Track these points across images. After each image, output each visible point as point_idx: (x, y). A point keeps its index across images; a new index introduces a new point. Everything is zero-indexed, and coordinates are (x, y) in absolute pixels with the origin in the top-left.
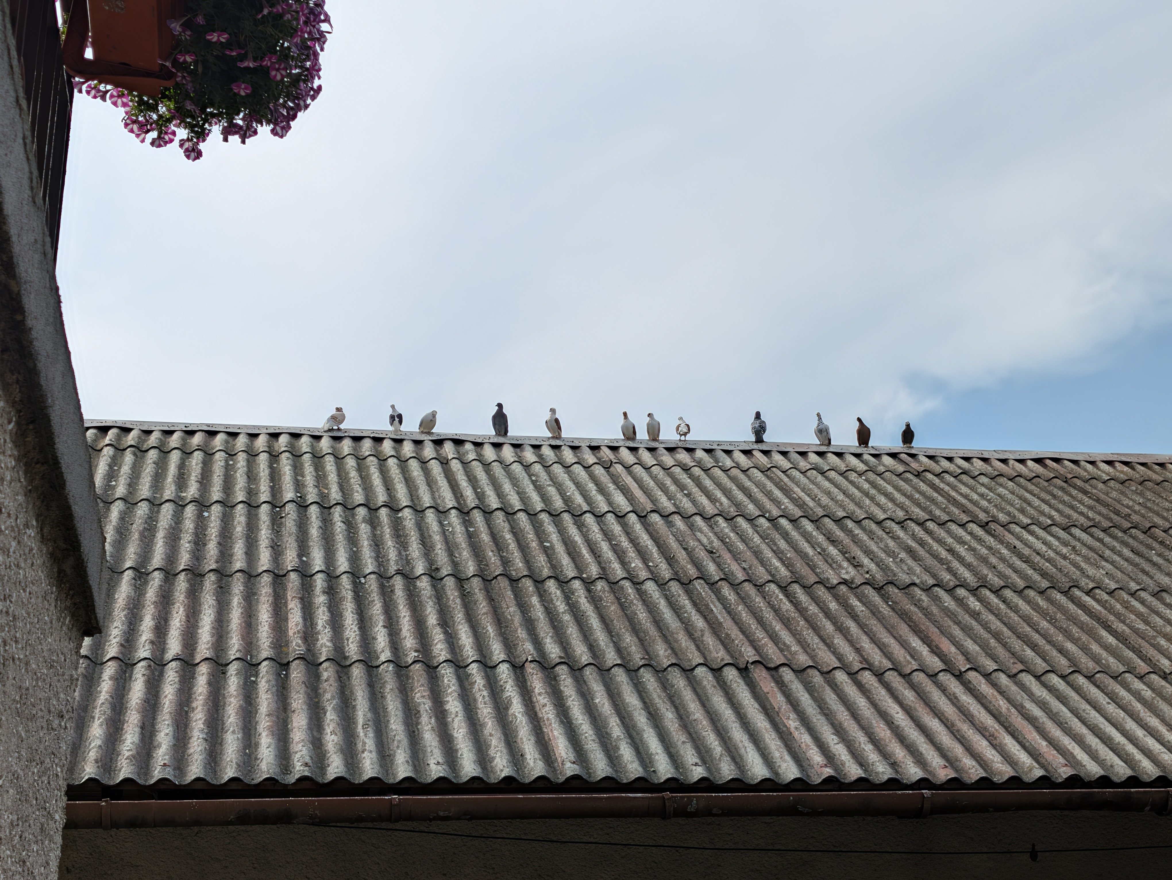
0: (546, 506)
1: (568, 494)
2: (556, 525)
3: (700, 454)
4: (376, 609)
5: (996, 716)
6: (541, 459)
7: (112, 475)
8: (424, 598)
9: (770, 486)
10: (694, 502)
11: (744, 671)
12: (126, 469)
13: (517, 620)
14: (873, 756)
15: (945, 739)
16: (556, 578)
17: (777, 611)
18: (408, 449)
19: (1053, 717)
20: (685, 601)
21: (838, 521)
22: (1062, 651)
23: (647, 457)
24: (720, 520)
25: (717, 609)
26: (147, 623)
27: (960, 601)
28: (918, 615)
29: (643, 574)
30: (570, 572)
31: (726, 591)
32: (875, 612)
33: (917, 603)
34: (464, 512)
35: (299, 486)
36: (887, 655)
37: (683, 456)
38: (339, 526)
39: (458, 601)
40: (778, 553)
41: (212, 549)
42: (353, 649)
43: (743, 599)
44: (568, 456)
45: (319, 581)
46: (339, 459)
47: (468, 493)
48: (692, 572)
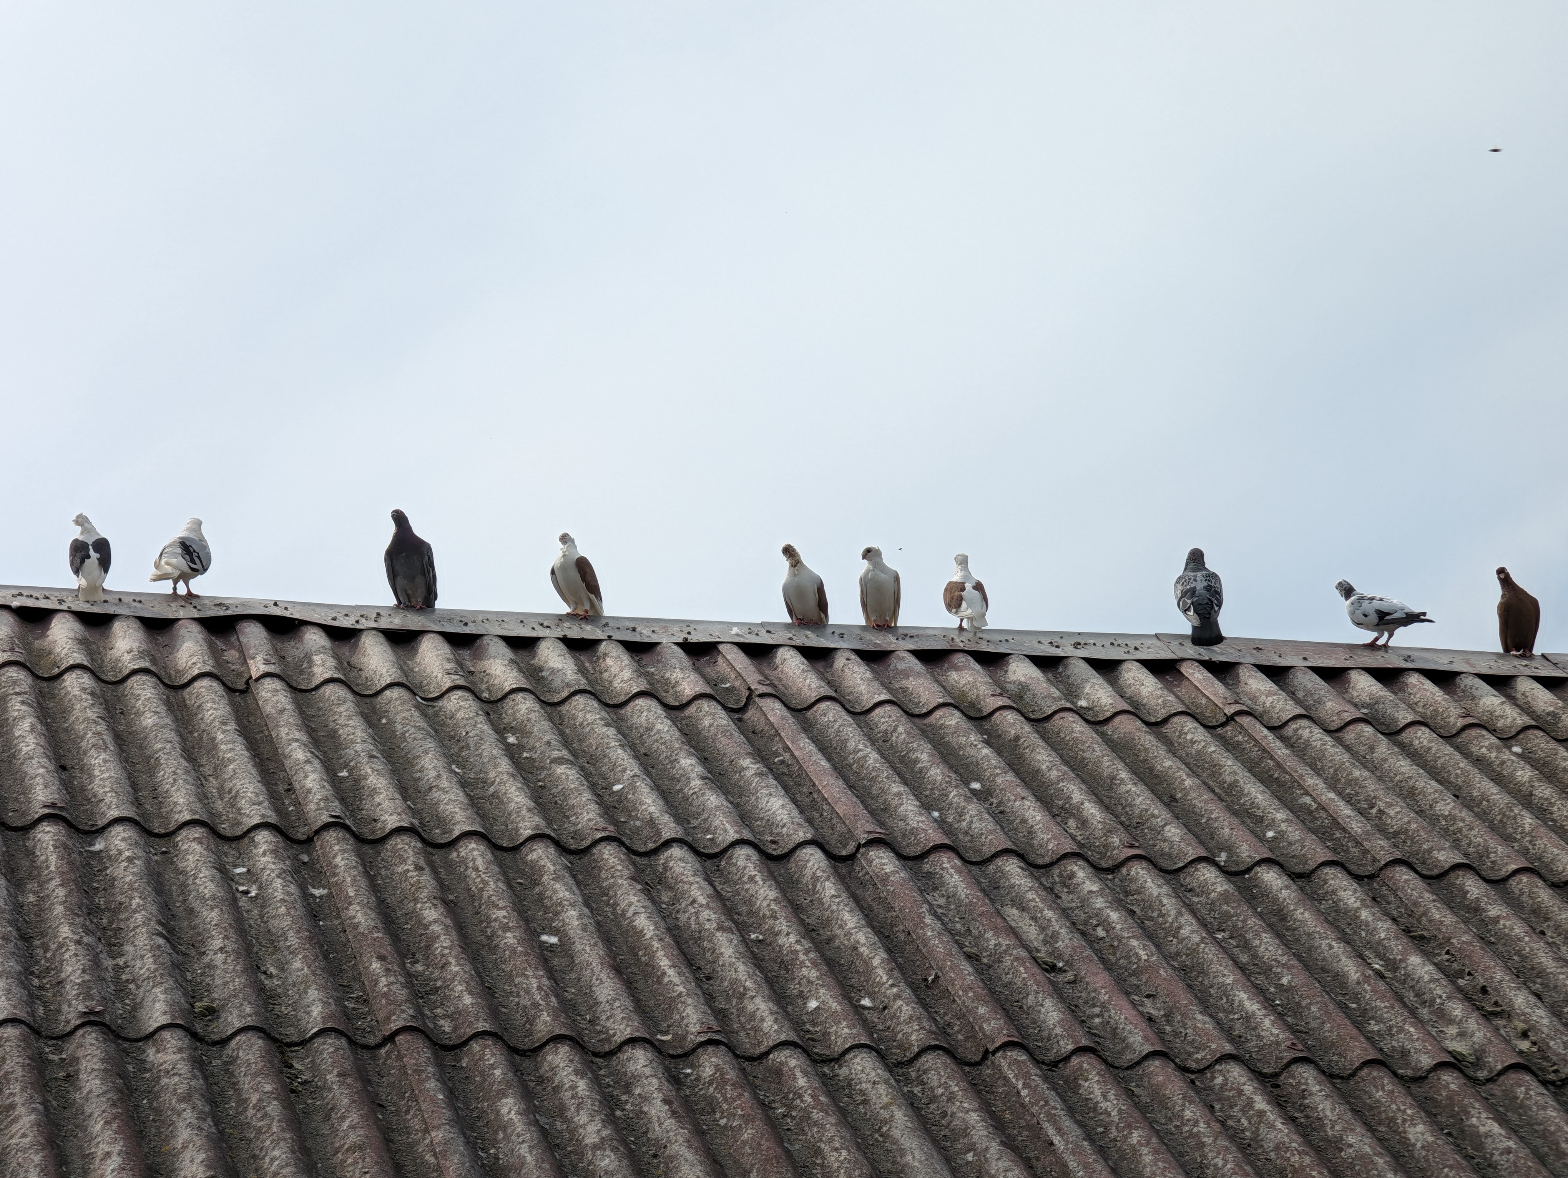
0: (549, 822)
1: (617, 787)
2: (578, 883)
3: (1020, 672)
4: (20, 1132)
6: (537, 682)
10: (1000, 816)
16: (576, 1042)
17: (1246, 1148)
18: (126, 644)
20: (968, 1116)
21: (1436, 878)
23: (858, 679)
25: (1064, 1139)
29: (843, 1033)
30: (619, 1022)
31: (1095, 1086)
34: (296, 840)
37: (968, 678)
43: (1146, 1110)
44: (619, 670)
47: (311, 780)
48: (993, 1026)
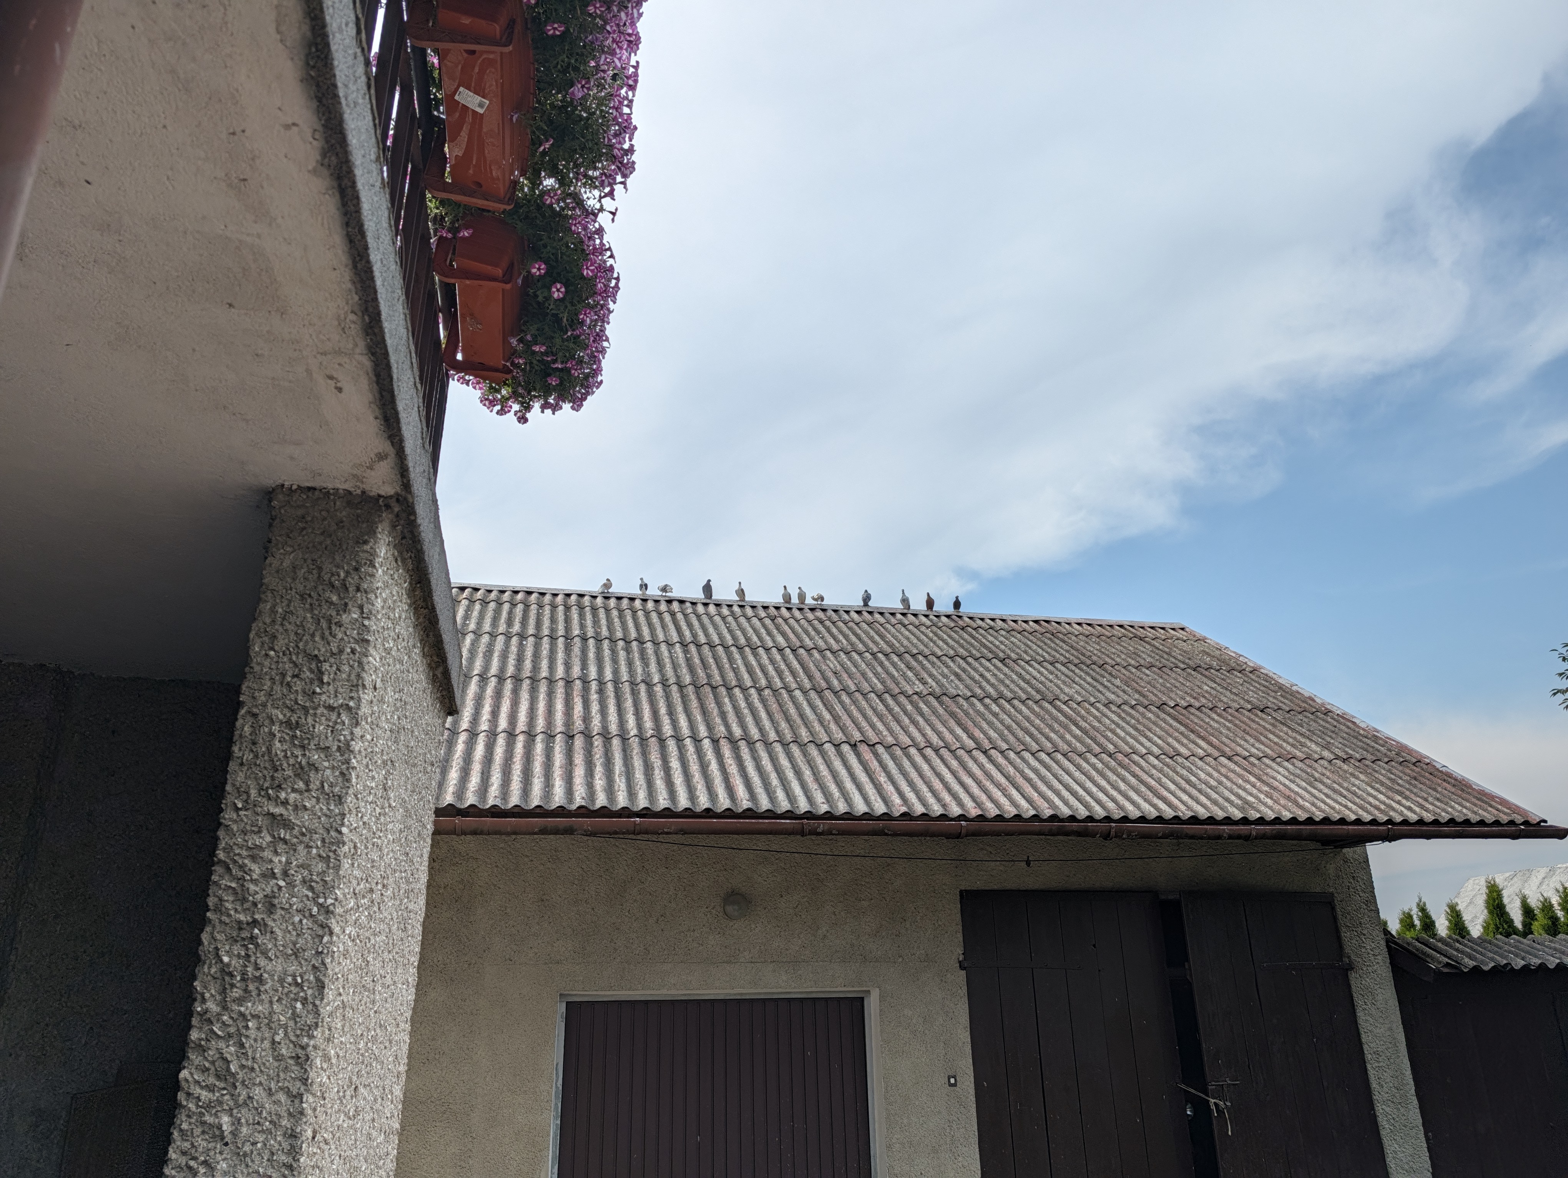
0: (735, 642)
1: (748, 635)
2: (741, 655)
3: (830, 613)
4: (629, 704)
5: (1007, 777)
6: (733, 614)
7: (467, 617)
8: (658, 697)
9: (872, 633)
10: (826, 642)
11: (854, 746)
12: (475, 614)
13: (716, 712)
14: (931, 800)
15: (976, 791)
16: (740, 687)
17: (875, 710)
18: (650, 605)
19: (1042, 778)
20: (818, 703)
21: (913, 656)
22: (1048, 738)
23: (797, 614)
24: (842, 653)
25: (838, 708)
26: (487, 709)
27: (986, 706)
28: (961, 714)
29: (794, 686)
30: (748, 682)
31: (844, 697)
32: (934, 712)
33: (960, 707)
34: (684, 645)
35: (582, 626)
36: (942, 738)
37: (820, 614)
38: (607, 652)
39: (679, 699)
40: (876, 674)
41: (528, 664)
42: (613, 728)
43: (855, 702)
44: (749, 611)
45: (594, 686)
46: (608, 611)
47: (687, 633)
48: (824, 685)
